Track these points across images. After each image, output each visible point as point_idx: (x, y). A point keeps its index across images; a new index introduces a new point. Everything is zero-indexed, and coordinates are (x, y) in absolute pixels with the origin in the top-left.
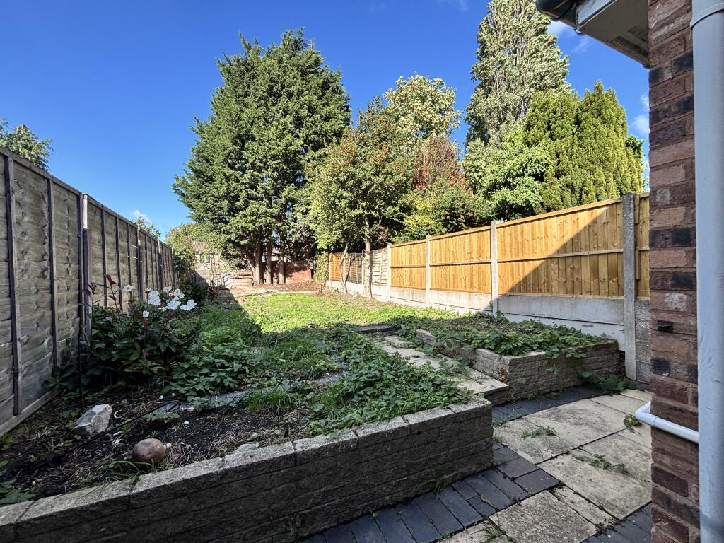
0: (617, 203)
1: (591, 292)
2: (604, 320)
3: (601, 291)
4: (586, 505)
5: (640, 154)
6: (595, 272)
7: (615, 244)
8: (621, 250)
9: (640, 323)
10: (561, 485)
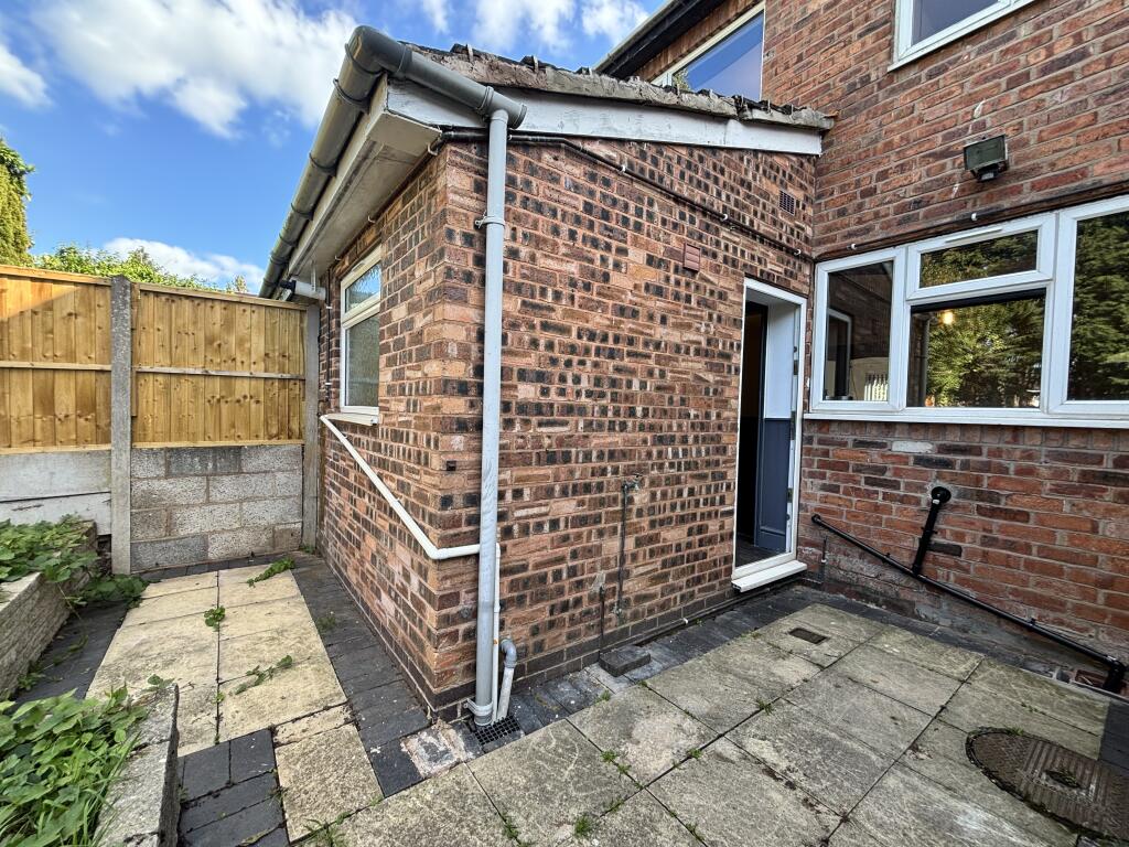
0: (96, 285)
1: (34, 441)
2: (68, 491)
3: (58, 436)
4: (314, 721)
5: (22, 188)
6: (46, 402)
7: (93, 356)
8: (108, 367)
9: (139, 484)
10: (272, 731)
